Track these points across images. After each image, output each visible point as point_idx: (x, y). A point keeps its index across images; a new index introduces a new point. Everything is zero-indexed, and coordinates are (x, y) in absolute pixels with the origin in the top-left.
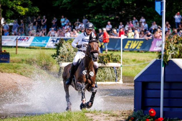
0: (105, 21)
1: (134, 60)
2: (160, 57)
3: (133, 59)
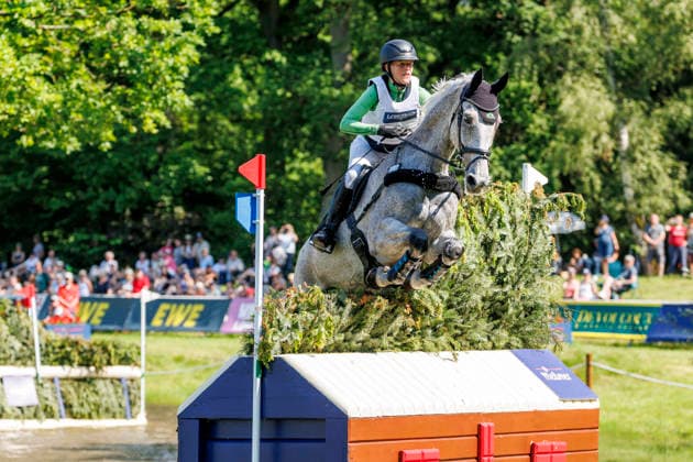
0: (96, 249)
1: (178, 360)
2: (250, 348)
3: (176, 355)
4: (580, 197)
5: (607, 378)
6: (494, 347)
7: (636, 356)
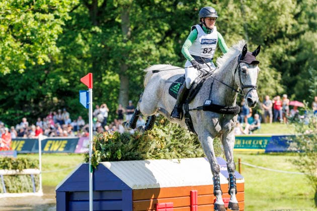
1: (56, 165)
6: (196, 157)
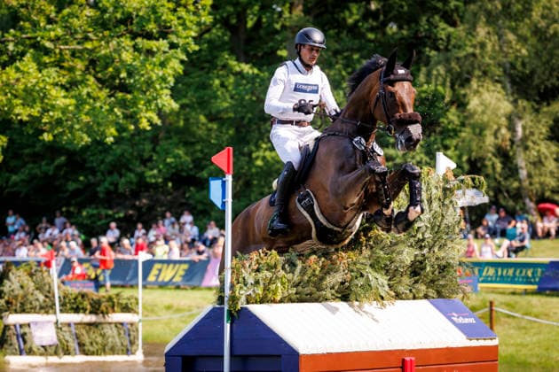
0: (103, 221)
1: (169, 308)
2: (221, 300)
3: (167, 304)
4: (482, 178)
5: (507, 319)
6: (414, 298)
7: (529, 302)
